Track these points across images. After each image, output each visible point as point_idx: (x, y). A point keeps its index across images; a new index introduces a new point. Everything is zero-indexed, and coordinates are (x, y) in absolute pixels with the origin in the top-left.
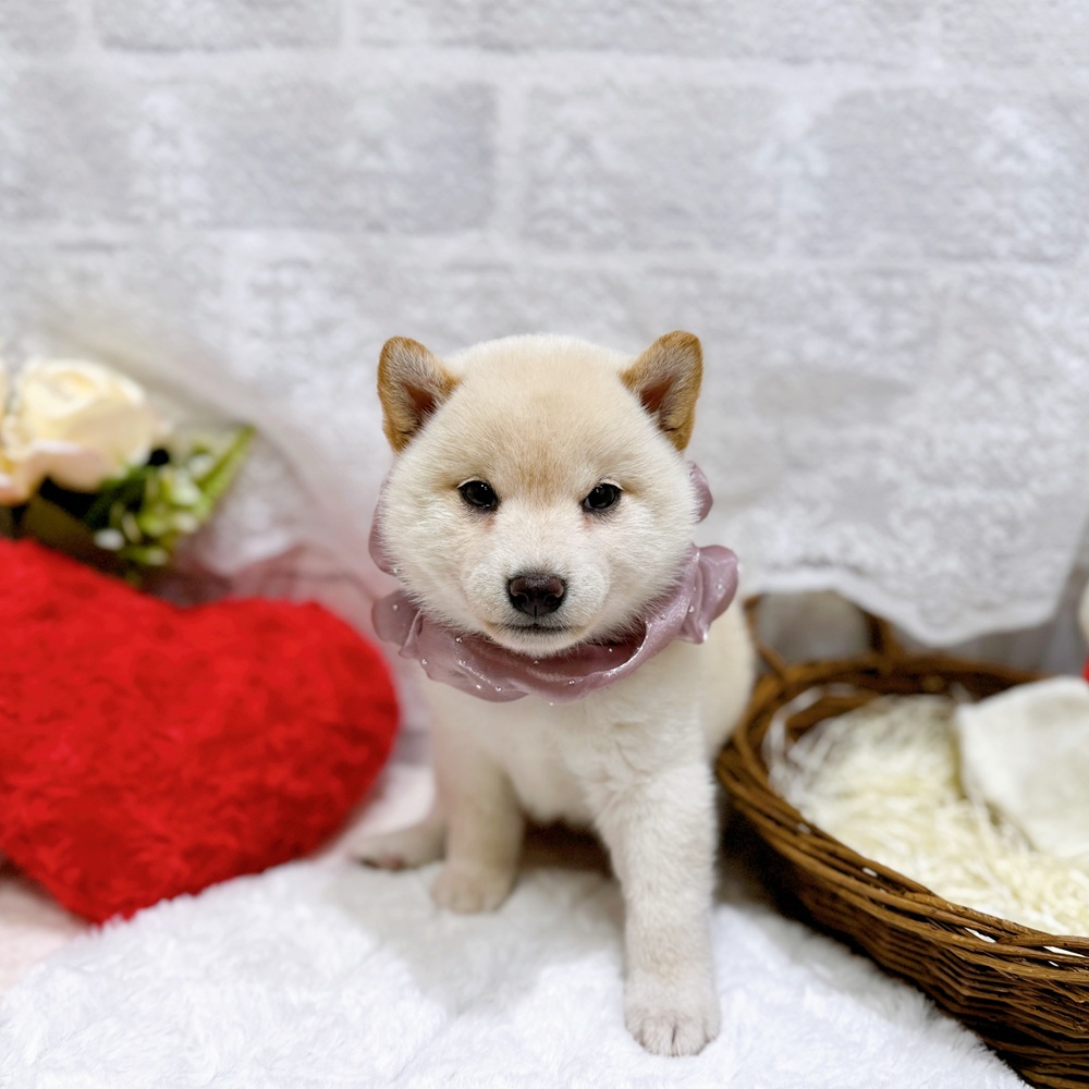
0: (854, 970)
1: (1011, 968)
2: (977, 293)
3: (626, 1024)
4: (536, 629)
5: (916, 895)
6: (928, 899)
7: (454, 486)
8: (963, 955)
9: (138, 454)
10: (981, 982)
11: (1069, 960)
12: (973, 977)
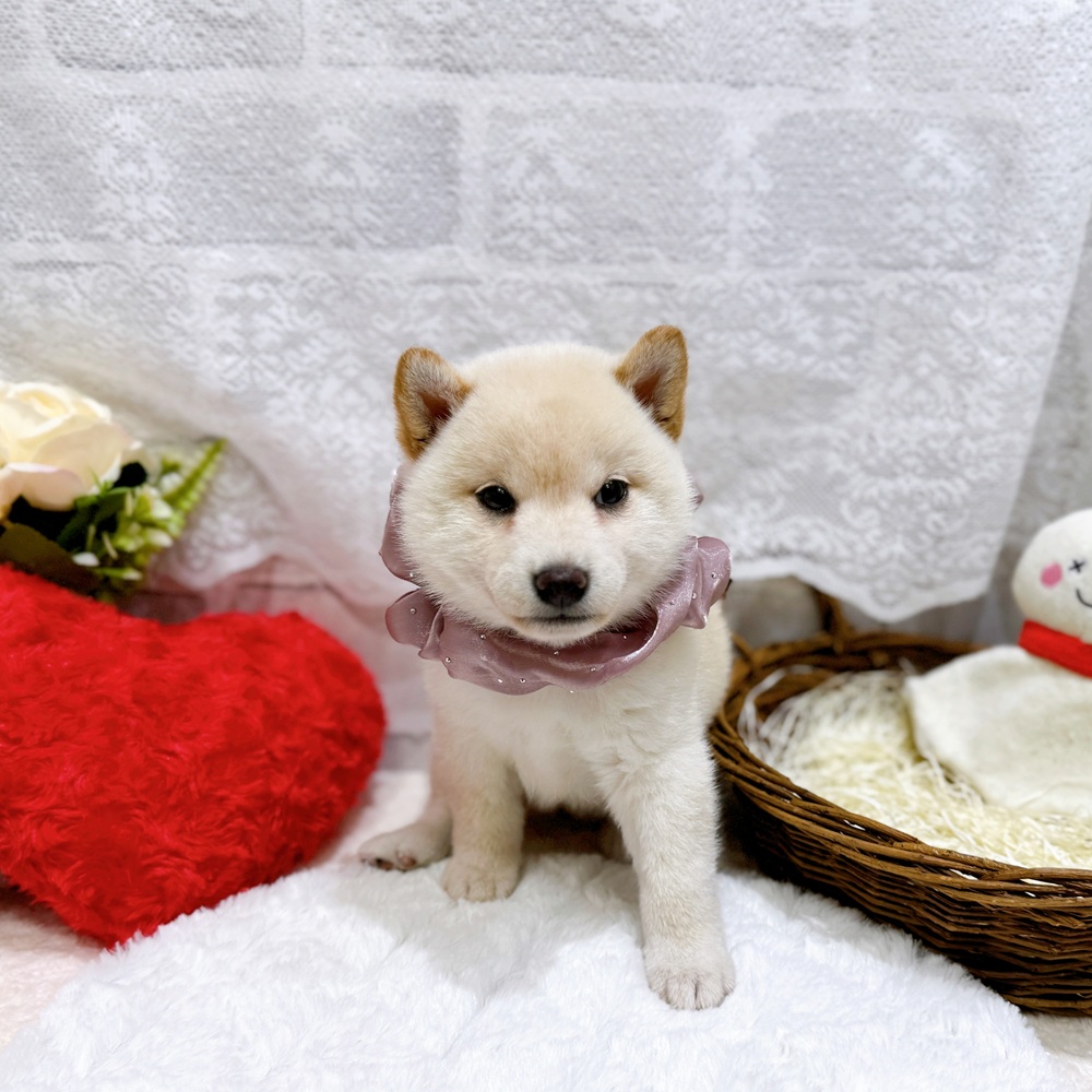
0: (846, 919)
1: (995, 901)
2: (907, 300)
3: (650, 987)
4: (563, 619)
5: (904, 844)
6: (915, 846)
7: (472, 492)
8: (951, 894)
9: (112, 473)
10: (965, 917)
11: (1045, 890)
12: (958, 913)
